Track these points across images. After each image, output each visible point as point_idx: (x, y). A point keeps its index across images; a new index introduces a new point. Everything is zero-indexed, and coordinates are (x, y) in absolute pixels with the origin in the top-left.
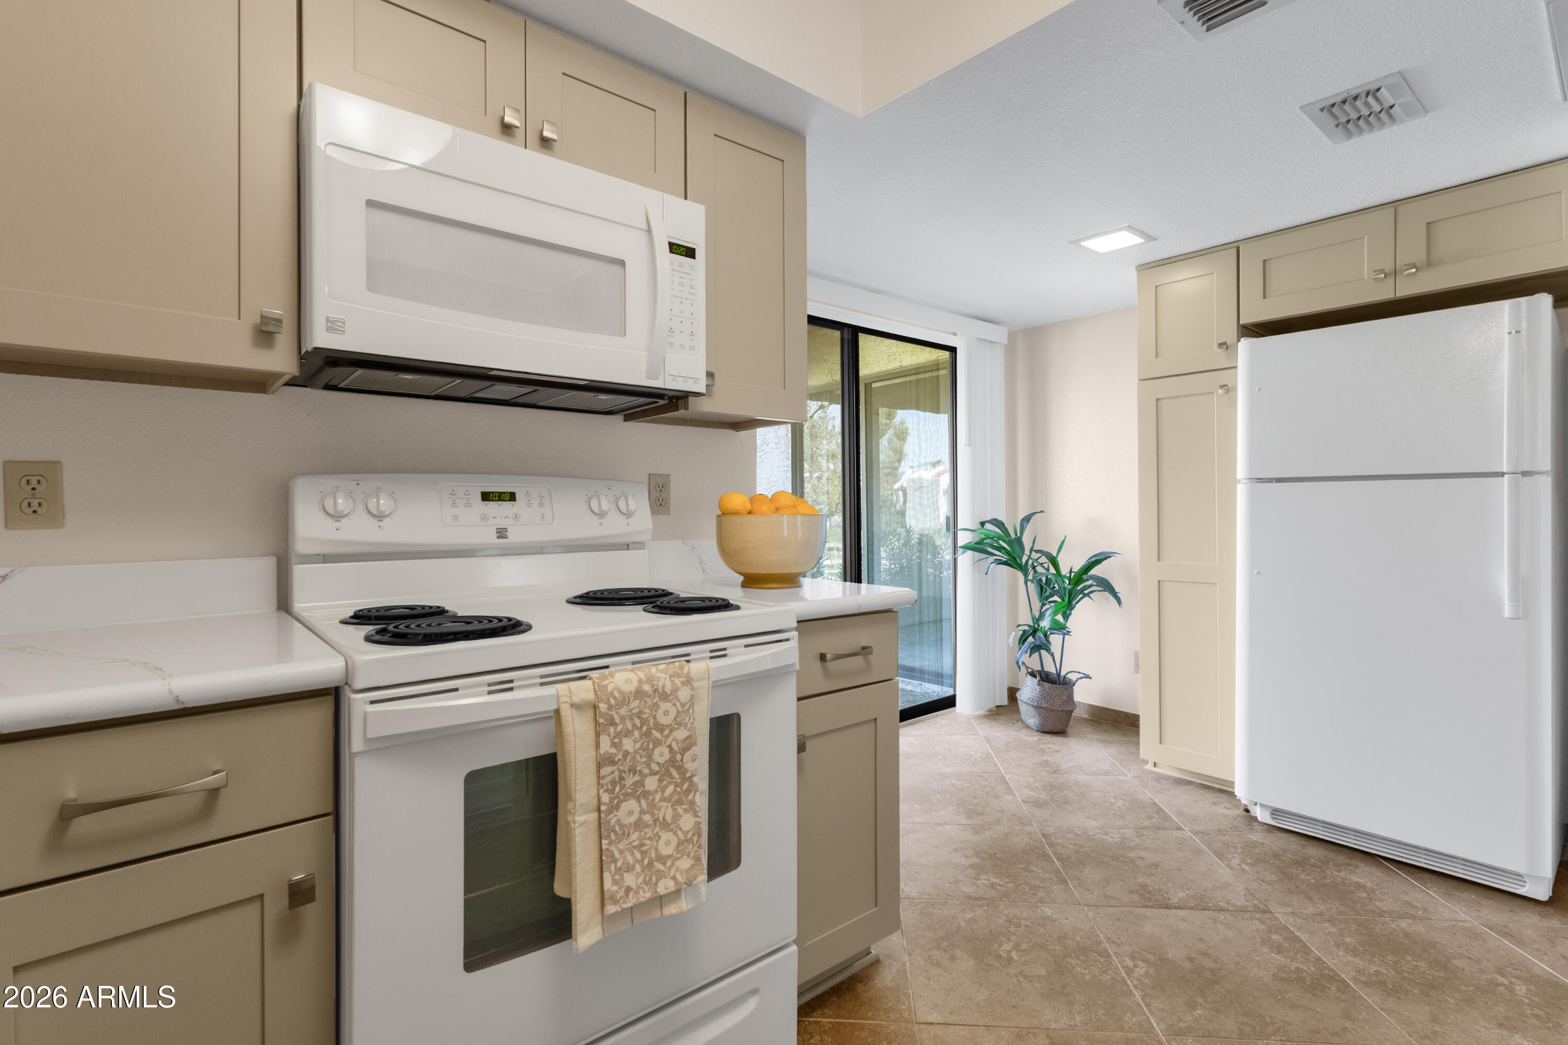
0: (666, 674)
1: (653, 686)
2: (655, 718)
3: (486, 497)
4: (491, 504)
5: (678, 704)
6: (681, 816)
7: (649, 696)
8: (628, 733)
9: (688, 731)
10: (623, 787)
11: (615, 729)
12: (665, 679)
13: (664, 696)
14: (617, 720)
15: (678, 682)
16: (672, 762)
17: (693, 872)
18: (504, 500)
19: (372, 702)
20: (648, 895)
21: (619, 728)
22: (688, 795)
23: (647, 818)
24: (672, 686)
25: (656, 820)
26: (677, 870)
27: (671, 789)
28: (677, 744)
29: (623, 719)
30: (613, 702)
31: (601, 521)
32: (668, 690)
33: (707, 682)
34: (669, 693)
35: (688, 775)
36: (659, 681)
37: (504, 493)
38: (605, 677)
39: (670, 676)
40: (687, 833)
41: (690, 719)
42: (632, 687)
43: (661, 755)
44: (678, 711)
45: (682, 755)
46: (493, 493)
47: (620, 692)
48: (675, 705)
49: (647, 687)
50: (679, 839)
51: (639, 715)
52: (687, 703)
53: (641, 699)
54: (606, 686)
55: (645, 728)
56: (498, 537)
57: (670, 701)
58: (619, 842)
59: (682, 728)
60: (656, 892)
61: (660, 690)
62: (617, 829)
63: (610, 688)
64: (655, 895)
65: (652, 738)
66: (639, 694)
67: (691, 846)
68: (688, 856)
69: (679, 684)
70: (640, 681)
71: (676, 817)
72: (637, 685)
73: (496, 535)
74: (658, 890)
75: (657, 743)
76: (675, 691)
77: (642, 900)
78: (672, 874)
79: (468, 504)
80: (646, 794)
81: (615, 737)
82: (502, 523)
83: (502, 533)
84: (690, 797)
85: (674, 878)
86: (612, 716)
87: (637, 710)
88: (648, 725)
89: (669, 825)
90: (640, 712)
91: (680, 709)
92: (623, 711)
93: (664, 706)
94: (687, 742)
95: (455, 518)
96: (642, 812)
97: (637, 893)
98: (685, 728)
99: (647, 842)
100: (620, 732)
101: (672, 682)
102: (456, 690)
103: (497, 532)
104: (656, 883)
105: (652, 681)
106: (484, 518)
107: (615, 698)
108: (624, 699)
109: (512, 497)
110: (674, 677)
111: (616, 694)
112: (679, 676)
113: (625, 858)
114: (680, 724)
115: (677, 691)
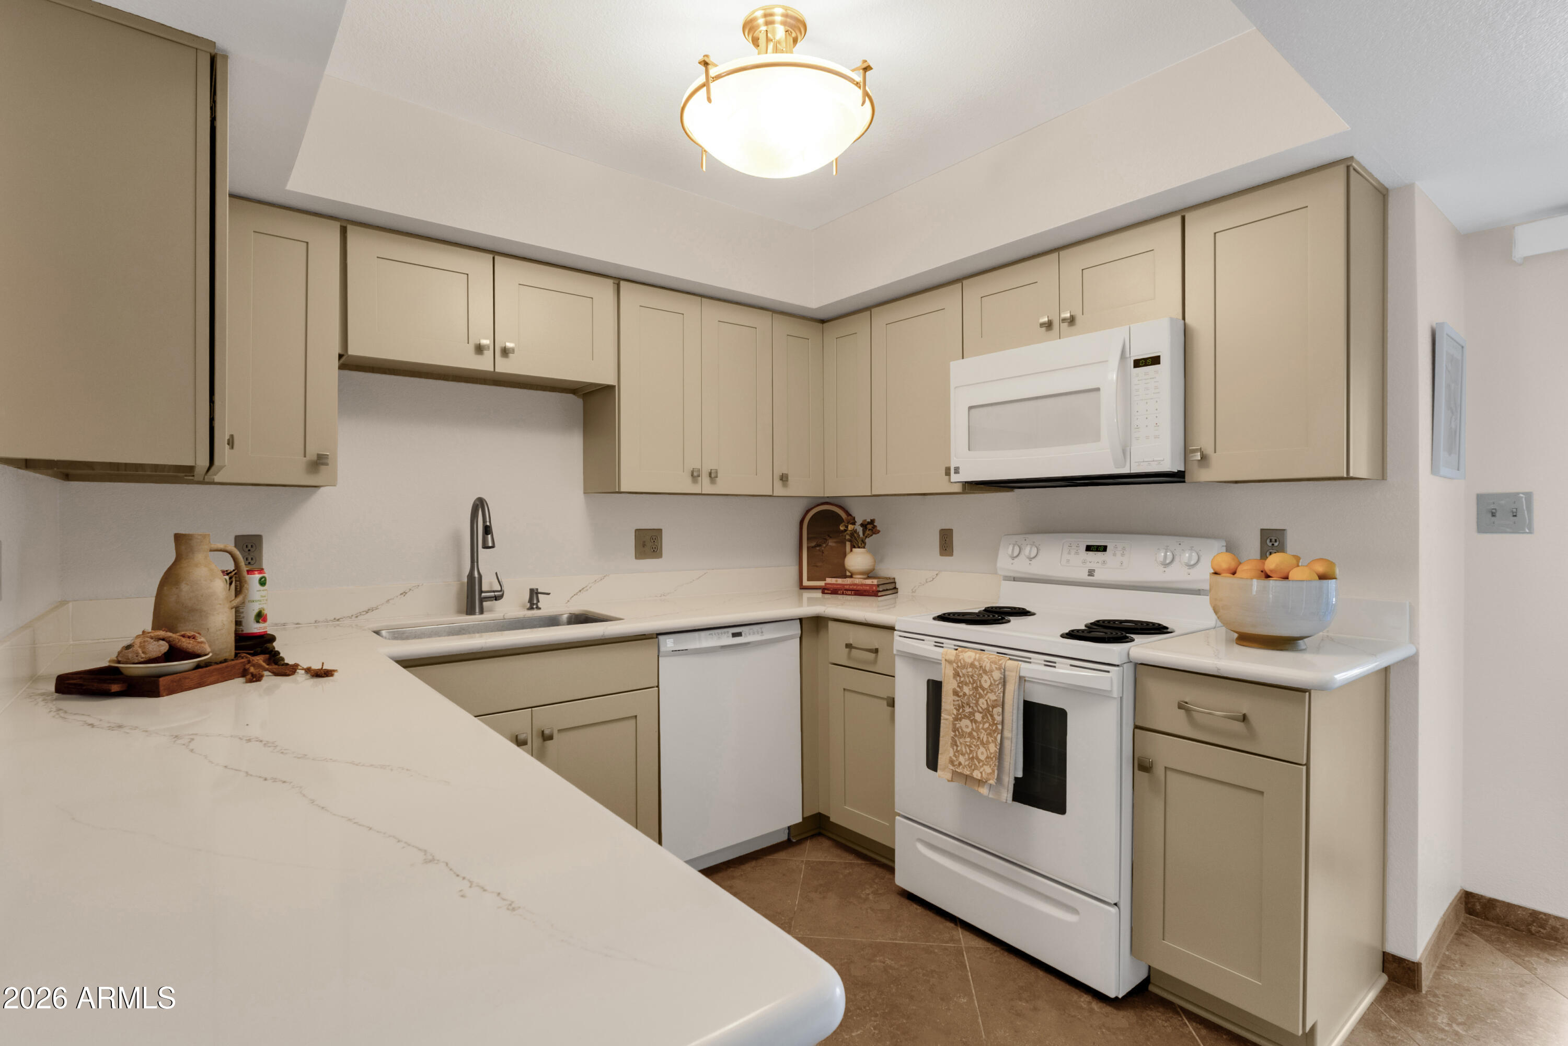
0: (989, 660)
1: (980, 664)
2: (980, 681)
3: (1089, 548)
4: (1091, 553)
5: (991, 679)
6: (990, 743)
7: (977, 669)
8: (967, 684)
9: (996, 696)
10: (964, 711)
11: (960, 679)
12: (987, 663)
13: (985, 672)
14: (961, 674)
15: (994, 666)
16: (987, 709)
17: (990, 776)
18: (1099, 551)
19: (900, 636)
20: (968, 773)
21: (962, 679)
22: (995, 733)
23: (975, 734)
24: (990, 668)
25: (979, 738)
26: (984, 770)
27: (987, 725)
28: (990, 701)
29: (964, 675)
30: (959, 664)
31: (1164, 569)
32: (987, 669)
33: (1015, 674)
34: (988, 670)
35: (996, 722)
36: (983, 662)
37: (1101, 546)
38: (962, 652)
39: (991, 662)
40: (991, 754)
41: (998, 690)
42: (969, 661)
43: (983, 703)
44: (991, 683)
45: (993, 709)
46: (1093, 546)
47: (964, 661)
48: (990, 679)
49: (977, 663)
50: (988, 755)
51: (972, 676)
52: (997, 681)
53: (973, 668)
54: (959, 656)
55: (975, 685)
56: (1089, 575)
57: (988, 676)
58: (960, 738)
59: (993, 694)
60: (972, 774)
61: (984, 668)
62: (960, 730)
63: (960, 658)
64: (971, 775)
65: (978, 692)
66: (972, 665)
67: (992, 762)
68: (990, 767)
69: (994, 668)
70: (975, 659)
71: (988, 742)
72: (972, 660)
73: (1087, 574)
74: (973, 774)
75: (981, 696)
76: (991, 671)
77: (965, 773)
78: (981, 771)
79: (1077, 553)
80: (975, 721)
81: (959, 683)
82: (1092, 566)
83: (1091, 573)
84: (996, 735)
85: (981, 773)
86: (958, 672)
87: (970, 674)
88: (977, 684)
89: (984, 744)
90: (972, 675)
91: (993, 682)
92: (964, 671)
93: (985, 677)
94: (995, 703)
95: (1068, 561)
96: (973, 729)
97: (963, 768)
98: (995, 694)
99: (973, 746)
100: (962, 681)
101: (991, 665)
102: (923, 640)
103: (1089, 572)
104: (974, 770)
105: (980, 661)
106: (1084, 562)
107: (961, 663)
108: (965, 665)
109: (1104, 549)
110: (993, 663)
111: (962, 662)
112: (995, 663)
113: (961, 747)
114: (992, 691)
115: (992, 672)
